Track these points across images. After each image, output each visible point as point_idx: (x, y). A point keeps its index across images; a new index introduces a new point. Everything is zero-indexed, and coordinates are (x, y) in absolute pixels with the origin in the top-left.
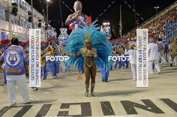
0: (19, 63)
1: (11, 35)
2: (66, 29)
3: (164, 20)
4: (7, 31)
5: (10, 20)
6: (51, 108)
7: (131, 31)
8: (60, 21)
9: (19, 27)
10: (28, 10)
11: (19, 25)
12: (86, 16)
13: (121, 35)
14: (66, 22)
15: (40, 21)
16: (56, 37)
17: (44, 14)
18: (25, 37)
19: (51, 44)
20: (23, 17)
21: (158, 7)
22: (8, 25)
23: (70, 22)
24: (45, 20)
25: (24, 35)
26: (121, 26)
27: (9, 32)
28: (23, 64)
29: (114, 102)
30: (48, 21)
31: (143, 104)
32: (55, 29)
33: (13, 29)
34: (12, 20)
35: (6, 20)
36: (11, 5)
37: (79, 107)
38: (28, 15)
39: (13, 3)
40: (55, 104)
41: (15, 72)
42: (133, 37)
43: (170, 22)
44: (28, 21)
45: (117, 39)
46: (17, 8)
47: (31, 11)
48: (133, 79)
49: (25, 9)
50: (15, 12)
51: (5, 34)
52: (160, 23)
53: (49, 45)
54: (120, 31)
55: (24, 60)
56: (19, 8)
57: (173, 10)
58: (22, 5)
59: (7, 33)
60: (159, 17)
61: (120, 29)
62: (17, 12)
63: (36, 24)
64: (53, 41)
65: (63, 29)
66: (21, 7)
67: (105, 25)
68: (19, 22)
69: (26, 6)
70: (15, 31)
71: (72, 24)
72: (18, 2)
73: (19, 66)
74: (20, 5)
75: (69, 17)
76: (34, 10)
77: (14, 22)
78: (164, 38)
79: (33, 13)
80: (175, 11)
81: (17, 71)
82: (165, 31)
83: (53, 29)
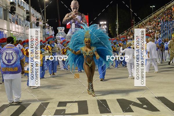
0: (16, 62)
1: (10, 34)
2: (64, 28)
3: (160, 19)
4: (5, 30)
5: (8, 19)
6: (49, 106)
7: (128, 30)
8: (57, 20)
9: (17, 25)
10: (26, 8)
11: (17, 24)
12: (83, 15)
13: (118, 34)
14: (63, 21)
15: (38, 20)
16: (53, 36)
17: (42, 14)
18: (23, 35)
19: (48, 43)
20: (21, 16)
21: (154, 6)
22: (6, 24)
23: (67, 21)
24: (42, 19)
25: (22, 34)
26: (118, 25)
27: (7, 31)
28: (20, 62)
29: (110, 101)
30: (45, 20)
31: (138, 102)
32: (52, 28)
33: (11, 28)
34: (10, 19)
35: (4, 19)
36: (9, 4)
37: (76, 105)
38: (26, 14)
39: (12, 2)
40: (52, 102)
41: (12, 70)
42: (129, 36)
43: (166, 21)
44: (26, 20)
45: (113, 37)
46: (15, 7)
47: (29, 10)
48: (129, 78)
49: (23, 8)
50: (13, 11)
51: (3, 33)
52: (156, 22)
53: (47, 44)
54: (117, 29)
55: (20, 58)
56: (17, 7)
57: (168, 9)
58: (20, 4)
59: (6, 32)
60: (155, 16)
61: (117, 28)
62: (15, 11)
63: (34, 23)
64: (50, 40)
65: (60, 28)
66: (19, 6)
67: (102, 24)
68: (17, 21)
69: (24, 5)
70: (13, 30)
71: (69, 23)
72: (16, 2)
73: (15, 64)
74: (18, 4)
75: (66, 16)
76: (32, 10)
77: (12, 21)
78: (160, 37)
79: (31, 12)
80: (170, 10)
81: (13, 69)
82: (160, 30)
83: (51, 28)
